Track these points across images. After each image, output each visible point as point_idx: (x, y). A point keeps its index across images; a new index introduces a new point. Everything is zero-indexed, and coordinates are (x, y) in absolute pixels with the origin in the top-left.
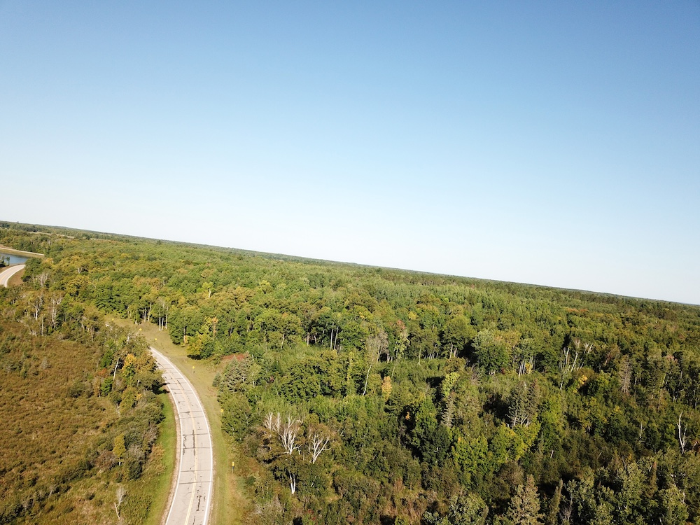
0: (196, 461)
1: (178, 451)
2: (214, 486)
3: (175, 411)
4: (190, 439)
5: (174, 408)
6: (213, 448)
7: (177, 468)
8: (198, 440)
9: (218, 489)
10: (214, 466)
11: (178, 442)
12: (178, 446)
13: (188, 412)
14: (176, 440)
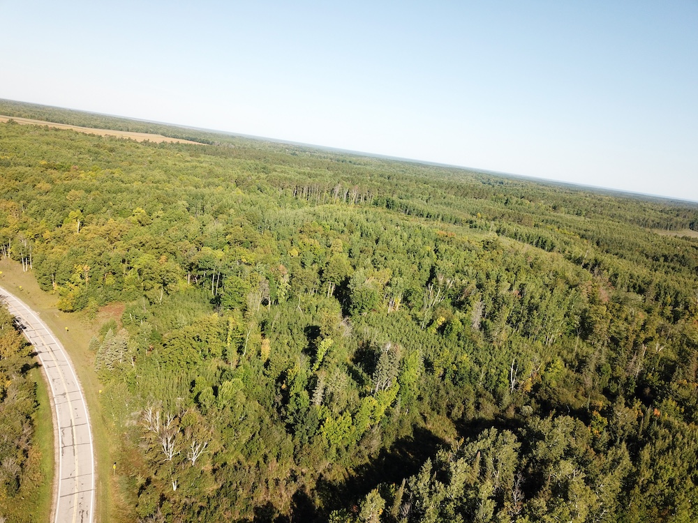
0: (77, 463)
1: (56, 451)
2: (97, 496)
3: (50, 393)
4: (68, 431)
5: (48, 388)
6: (93, 442)
7: (57, 475)
8: (76, 434)
9: (101, 498)
10: (96, 468)
11: (56, 438)
12: (56, 445)
13: (64, 394)
14: (53, 436)
